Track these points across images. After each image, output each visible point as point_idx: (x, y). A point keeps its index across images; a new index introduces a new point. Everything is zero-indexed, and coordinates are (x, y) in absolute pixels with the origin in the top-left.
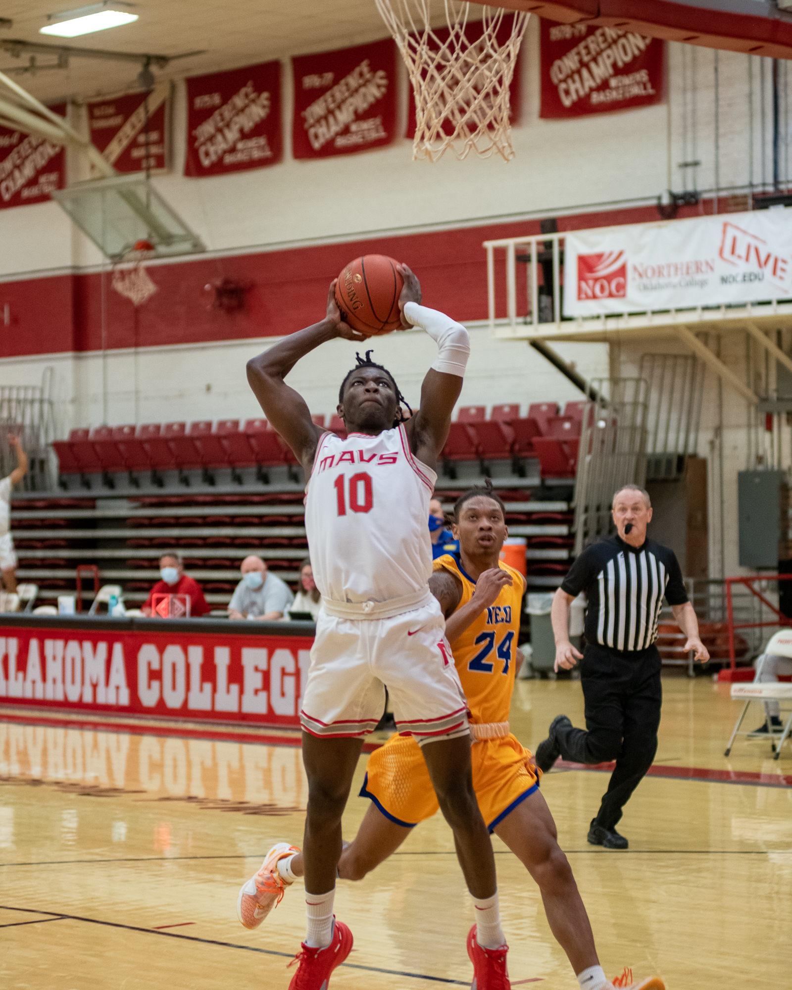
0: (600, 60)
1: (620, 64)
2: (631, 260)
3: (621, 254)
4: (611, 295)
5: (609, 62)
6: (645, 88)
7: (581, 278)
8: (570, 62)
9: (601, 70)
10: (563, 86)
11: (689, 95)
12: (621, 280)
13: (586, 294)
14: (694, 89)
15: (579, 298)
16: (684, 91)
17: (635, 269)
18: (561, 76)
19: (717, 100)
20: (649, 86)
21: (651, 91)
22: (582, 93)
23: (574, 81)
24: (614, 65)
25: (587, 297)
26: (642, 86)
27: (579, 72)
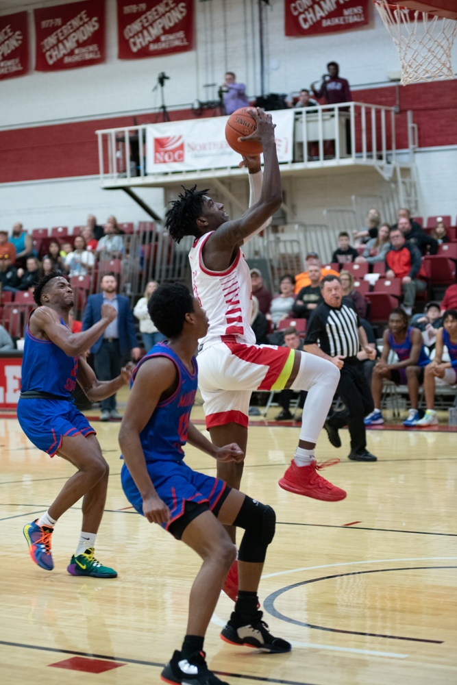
0: (154, 25)
1: (167, 28)
2: (187, 140)
3: (180, 137)
4: (175, 161)
5: (160, 26)
6: (182, 42)
7: (156, 151)
8: (136, 26)
9: (155, 31)
10: (132, 40)
11: (209, 46)
12: (181, 152)
13: (159, 160)
14: (212, 42)
15: (155, 163)
16: (206, 43)
17: (189, 145)
18: (131, 35)
19: (226, 48)
20: (185, 40)
21: (186, 43)
22: (144, 44)
23: (139, 38)
24: (163, 28)
25: (160, 162)
26: (181, 41)
27: (141, 32)
